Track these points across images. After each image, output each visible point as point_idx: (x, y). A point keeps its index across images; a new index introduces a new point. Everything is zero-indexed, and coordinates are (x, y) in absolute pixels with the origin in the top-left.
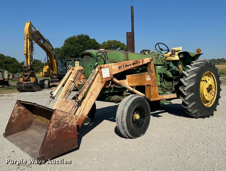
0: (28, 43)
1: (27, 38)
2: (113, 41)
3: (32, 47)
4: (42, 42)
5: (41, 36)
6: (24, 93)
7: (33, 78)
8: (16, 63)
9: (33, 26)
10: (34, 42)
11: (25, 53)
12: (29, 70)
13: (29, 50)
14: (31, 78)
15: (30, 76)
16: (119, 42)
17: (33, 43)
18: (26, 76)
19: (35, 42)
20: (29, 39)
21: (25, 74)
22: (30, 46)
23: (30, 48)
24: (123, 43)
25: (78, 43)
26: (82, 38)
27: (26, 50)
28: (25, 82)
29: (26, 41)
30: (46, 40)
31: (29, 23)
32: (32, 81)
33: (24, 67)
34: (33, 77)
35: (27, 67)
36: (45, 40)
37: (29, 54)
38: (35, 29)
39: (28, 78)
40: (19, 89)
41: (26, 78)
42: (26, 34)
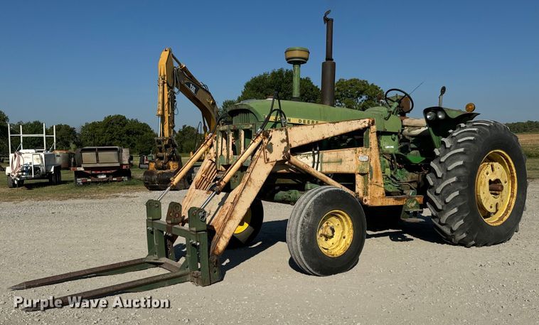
0: (166, 92)
1: (164, 83)
2: (351, 80)
3: (172, 100)
4: (193, 89)
5: (191, 77)
6: (156, 192)
7: (175, 163)
8: (148, 134)
9: (175, 58)
10: (176, 90)
11: (160, 112)
12: (167, 146)
13: (166, 107)
14: (171, 163)
15: (170, 158)
16: (364, 83)
17: (174, 93)
18: (161, 158)
19: (180, 90)
20: (168, 85)
21: (160, 154)
22: (169, 99)
23: (168, 103)
24: (375, 85)
25: (272, 87)
26: (281, 76)
27: (161, 108)
28: (159, 172)
29: (161, 90)
30: (200, 86)
31: (168, 52)
32: (172, 169)
33: (157, 141)
34: (174, 161)
35: (163, 140)
36: (198, 86)
37: (167, 115)
38: (180, 64)
39: (165, 164)
40: (147, 183)
41: (160, 164)
42: (162, 75)
